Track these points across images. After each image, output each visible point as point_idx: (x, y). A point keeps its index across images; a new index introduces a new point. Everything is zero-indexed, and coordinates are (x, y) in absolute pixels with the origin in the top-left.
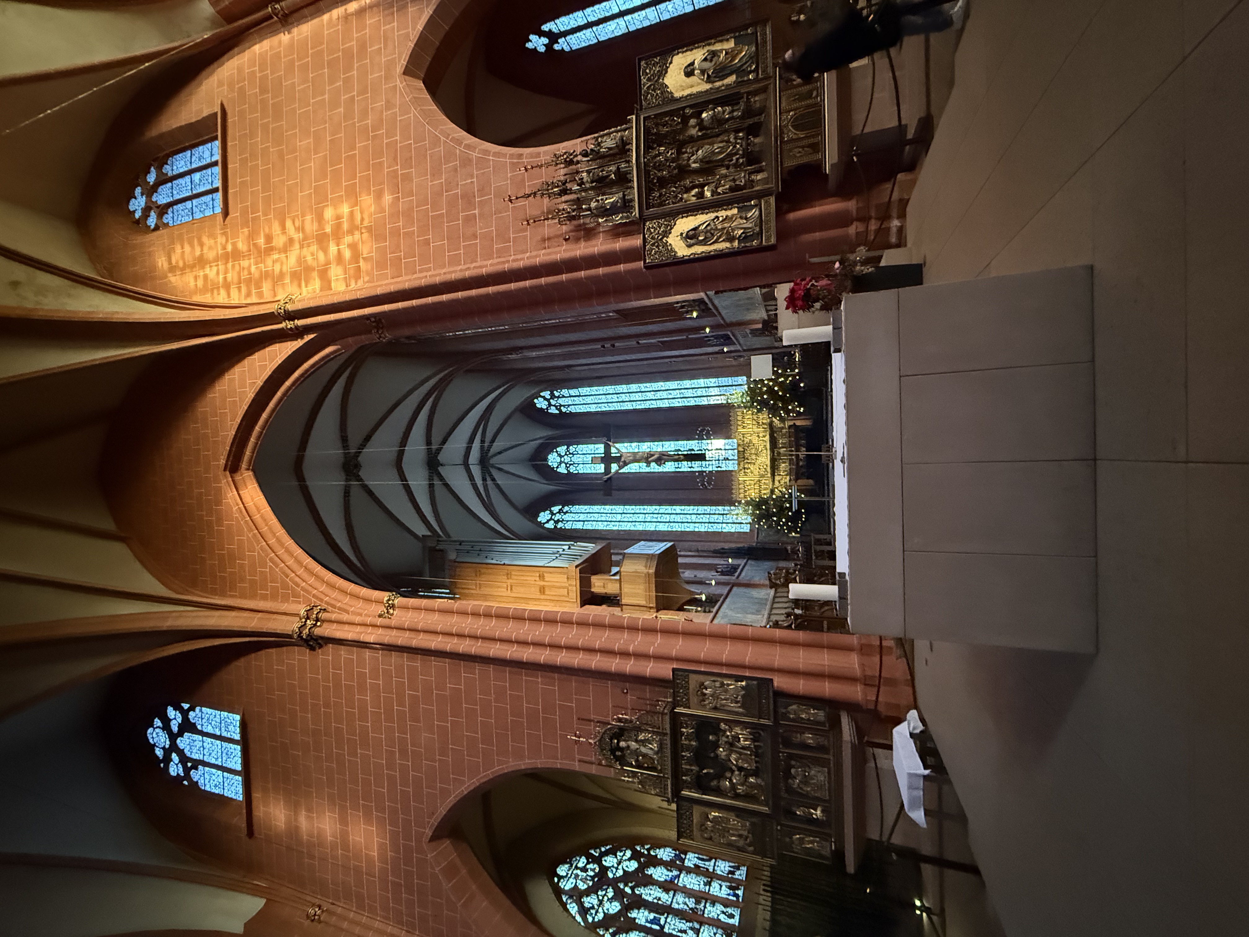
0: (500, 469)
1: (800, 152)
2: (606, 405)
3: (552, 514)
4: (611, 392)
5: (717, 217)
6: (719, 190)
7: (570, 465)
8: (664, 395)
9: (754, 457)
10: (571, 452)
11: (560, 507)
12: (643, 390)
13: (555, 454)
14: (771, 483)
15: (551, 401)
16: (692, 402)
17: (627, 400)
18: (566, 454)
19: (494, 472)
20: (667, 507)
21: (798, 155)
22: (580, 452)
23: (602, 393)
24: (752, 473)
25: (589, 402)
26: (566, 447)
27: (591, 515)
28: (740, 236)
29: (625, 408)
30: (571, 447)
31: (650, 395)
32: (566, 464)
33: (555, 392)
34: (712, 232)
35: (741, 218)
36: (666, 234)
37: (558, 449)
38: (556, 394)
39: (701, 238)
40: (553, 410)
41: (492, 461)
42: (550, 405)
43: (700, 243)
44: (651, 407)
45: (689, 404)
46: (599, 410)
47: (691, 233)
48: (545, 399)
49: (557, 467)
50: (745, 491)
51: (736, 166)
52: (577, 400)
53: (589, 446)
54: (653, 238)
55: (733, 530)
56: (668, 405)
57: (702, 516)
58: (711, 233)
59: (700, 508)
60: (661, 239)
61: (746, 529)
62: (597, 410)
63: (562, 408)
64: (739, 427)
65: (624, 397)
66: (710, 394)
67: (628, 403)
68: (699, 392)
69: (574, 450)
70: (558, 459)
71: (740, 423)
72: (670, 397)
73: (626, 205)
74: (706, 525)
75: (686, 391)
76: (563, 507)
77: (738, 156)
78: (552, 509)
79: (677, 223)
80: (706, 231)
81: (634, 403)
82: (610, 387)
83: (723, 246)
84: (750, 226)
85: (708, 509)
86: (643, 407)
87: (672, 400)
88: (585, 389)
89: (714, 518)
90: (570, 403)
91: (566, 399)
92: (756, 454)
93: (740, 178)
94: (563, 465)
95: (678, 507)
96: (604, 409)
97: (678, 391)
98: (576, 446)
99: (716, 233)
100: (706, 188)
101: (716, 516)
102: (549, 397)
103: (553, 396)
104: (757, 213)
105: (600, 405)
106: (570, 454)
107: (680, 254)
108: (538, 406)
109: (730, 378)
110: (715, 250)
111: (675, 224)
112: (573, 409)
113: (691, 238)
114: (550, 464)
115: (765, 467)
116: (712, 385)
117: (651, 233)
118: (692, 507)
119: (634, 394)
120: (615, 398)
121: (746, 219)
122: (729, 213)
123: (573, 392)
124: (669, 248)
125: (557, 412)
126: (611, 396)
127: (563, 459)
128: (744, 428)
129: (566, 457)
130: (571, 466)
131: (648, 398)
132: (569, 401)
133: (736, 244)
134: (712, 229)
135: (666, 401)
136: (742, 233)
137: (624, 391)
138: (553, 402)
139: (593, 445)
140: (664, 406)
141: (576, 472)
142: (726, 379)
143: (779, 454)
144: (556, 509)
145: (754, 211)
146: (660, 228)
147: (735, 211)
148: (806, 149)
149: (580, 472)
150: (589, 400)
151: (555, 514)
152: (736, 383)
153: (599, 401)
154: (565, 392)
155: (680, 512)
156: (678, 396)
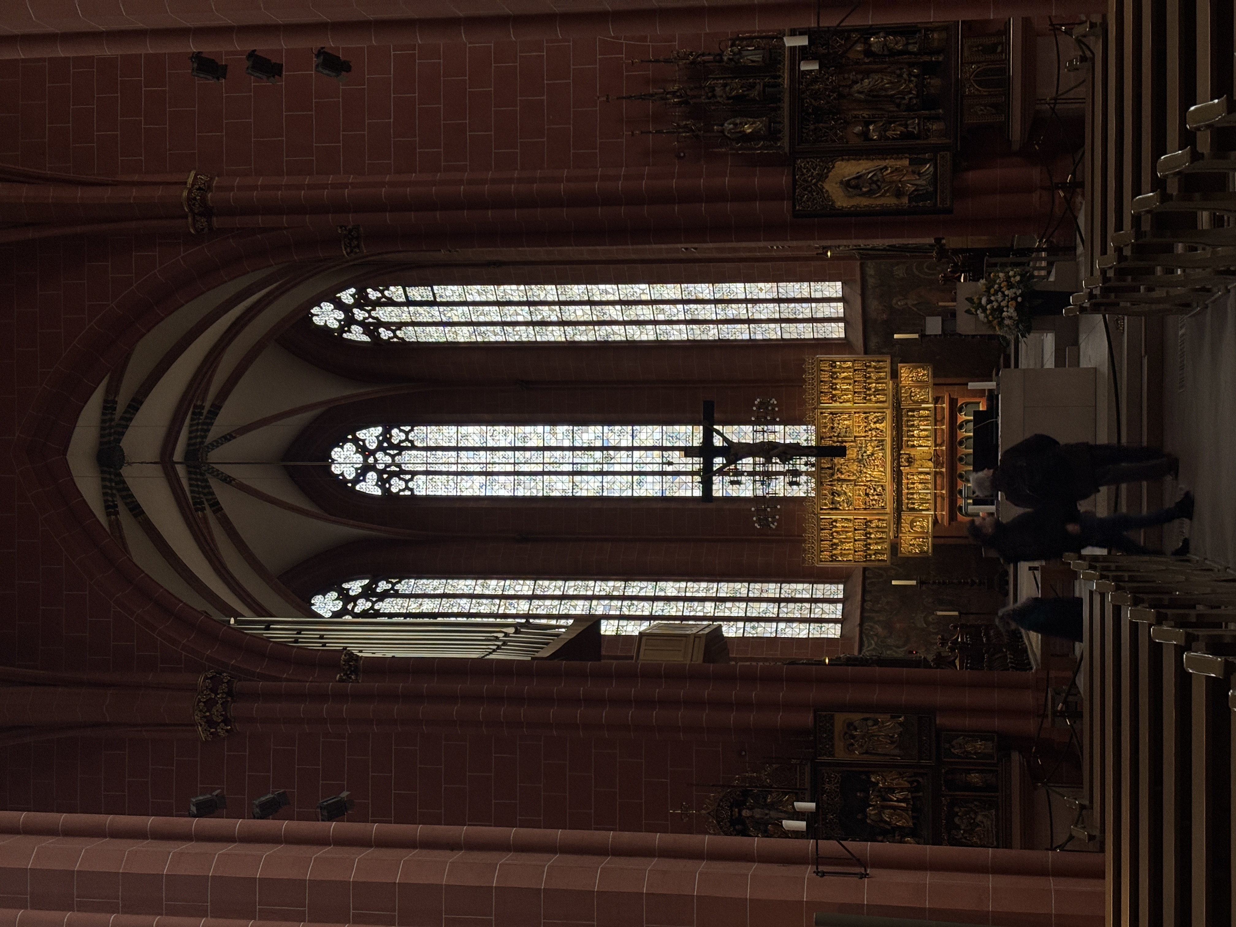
0: (227, 480)
1: (982, 110)
2: (498, 329)
3: (345, 597)
4: (516, 299)
5: (886, 168)
6: (889, 133)
7: (393, 474)
8: (645, 312)
9: (854, 467)
10: (395, 441)
11: (367, 581)
12: (596, 298)
13: (349, 447)
14: (893, 527)
15: (355, 311)
16: (712, 333)
17: (554, 318)
18: (380, 448)
19: (216, 486)
20: (644, 584)
21: (980, 113)
22: (418, 444)
23: (492, 298)
24: (849, 503)
25: (456, 319)
26: (380, 430)
27: (452, 601)
28: (911, 194)
29: (545, 339)
30: (395, 431)
31: (614, 313)
32: (380, 473)
33: (369, 290)
34: (879, 183)
35: (913, 172)
36: (823, 177)
37: (360, 434)
38: (373, 294)
39: (864, 190)
40: (357, 334)
41: (214, 456)
42: (350, 321)
43: (863, 195)
44: (612, 338)
45: (704, 337)
46: (480, 339)
47: (853, 183)
48: (339, 305)
49: (356, 481)
50: (834, 546)
51: (909, 108)
52: (424, 314)
53: (445, 429)
54: (807, 181)
55: (803, 635)
56: (652, 337)
57: (729, 604)
58: (877, 185)
59: (724, 586)
60: (815, 184)
61: (833, 631)
62: (473, 339)
63: (381, 330)
64: (824, 399)
65: (546, 313)
66: (757, 316)
67: (555, 328)
68: (732, 311)
69: (403, 436)
70: (358, 459)
71: (825, 388)
72: (661, 317)
73: (773, 135)
74: (741, 624)
75: (699, 306)
76: (375, 582)
77: (911, 96)
78: (345, 586)
79: (836, 165)
80: (872, 181)
81: (569, 329)
82: (514, 287)
83: (890, 201)
84: (924, 183)
85: (741, 588)
86: (592, 338)
87: (663, 327)
88: (450, 287)
89: (756, 610)
90: (405, 318)
91: (396, 310)
92: (860, 461)
93: (913, 123)
94: (372, 476)
95: (671, 584)
96: (493, 339)
97: (680, 307)
98: (407, 428)
99: (883, 185)
100: (871, 128)
101: (764, 605)
102: (351, 301)
103: (362, 301)
104: (932, 169)
105: (483, 329)
106: (392, 446)
107: (838, 204)
108: (318, 321)
109: (806, 284)
110: (882, 205)
111: (833, 167)
112: (409, 334)
113: (854, 187)
114: (336, 469)
115: (879, 489)
116: (762, 296)
117: (803, 174)
118: (704, 585)
119: (572, 308)
120: (523, 314)
121: (919, 174)
122: (898, 163)
123: (417, 293)
124: (826, 195)
125: (366, 338)
126: (513, 308)
127: (371, 460)
128: (833, 398)
129: (379, 455)
130: (394, 481)
131: (607, 318)
132: (405, 314)
133: (905, 200)
134: (878, 180)
135: (650, 327)
136: (914, 191)
137: (550, 298)
138: (359, 314)
139: (454, 429)
140: (644, 338)
141: (408, 493)
142: (797, 285)
143: (910, 461)
144: (355, 587)
145: (928, 166)
146: (815, 169)
147: (906, 162)
148: (988, 108)
149: (417, 493)
150: (457, 314)
151: (355, 599)
152: (818, 295)
153: (482, 319)
154: (396, 292)
155: (675, 594)
156: (681, 317)
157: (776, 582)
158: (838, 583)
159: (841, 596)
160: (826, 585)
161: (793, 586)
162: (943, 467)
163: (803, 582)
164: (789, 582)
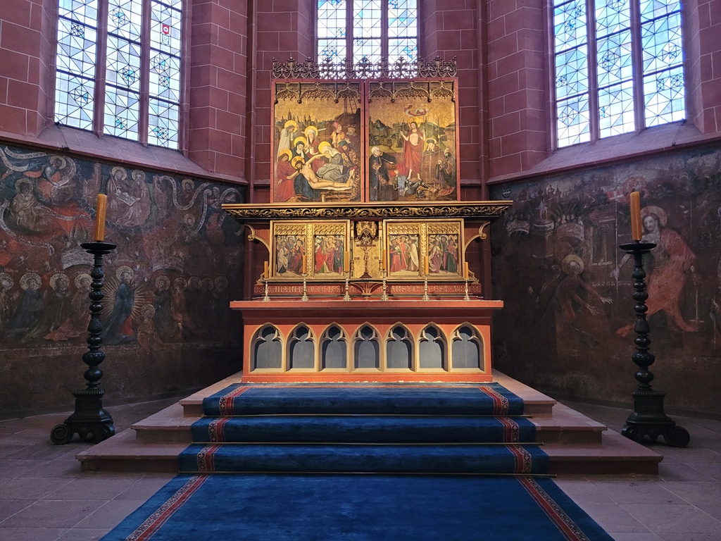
55: (66, 63)
101: (134, 19)
152: (651, 87)
157: (182, 51)
158: (180, 141)
159: (152, 140)
160: (177, 125)
161: (176, 76)
162: (351, 296)
163: (181, 91)
164: (182, 70)
